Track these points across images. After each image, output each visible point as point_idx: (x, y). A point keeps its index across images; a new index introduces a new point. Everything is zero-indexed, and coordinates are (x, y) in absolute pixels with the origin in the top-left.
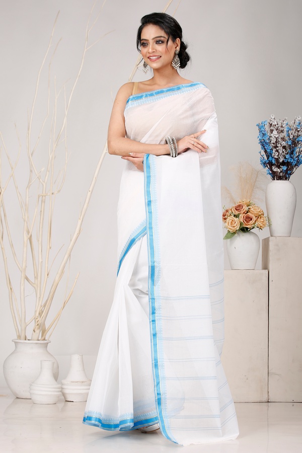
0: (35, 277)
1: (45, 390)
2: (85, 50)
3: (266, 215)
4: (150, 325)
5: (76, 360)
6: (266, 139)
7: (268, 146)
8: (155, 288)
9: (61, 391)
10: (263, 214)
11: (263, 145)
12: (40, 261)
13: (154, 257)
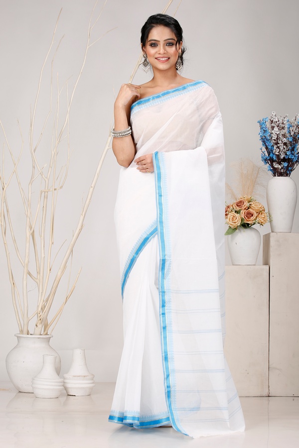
0: (37, 273)
1: (47, 384)
2: (88, 47)
3: (266, 211)
4: (160, 318)
5: (78, 354)
6: (267, 135)
7: (269, 142)
8: (165, 281)
9: (63, 386)
10: (264, 210)
11: (264, 142)
12: (43, 256)
13: (165, 250)
